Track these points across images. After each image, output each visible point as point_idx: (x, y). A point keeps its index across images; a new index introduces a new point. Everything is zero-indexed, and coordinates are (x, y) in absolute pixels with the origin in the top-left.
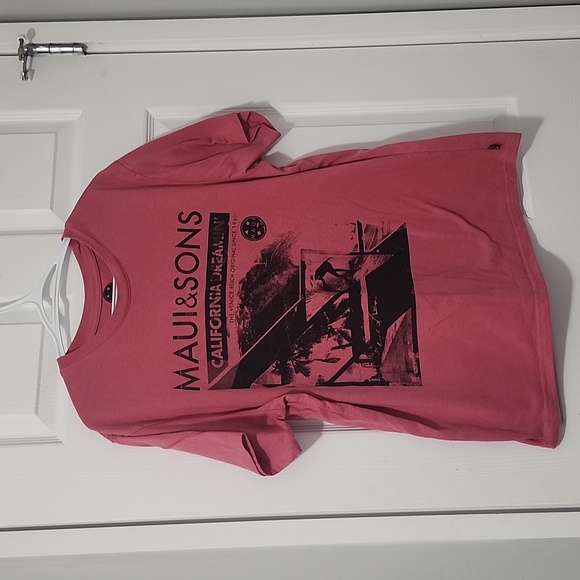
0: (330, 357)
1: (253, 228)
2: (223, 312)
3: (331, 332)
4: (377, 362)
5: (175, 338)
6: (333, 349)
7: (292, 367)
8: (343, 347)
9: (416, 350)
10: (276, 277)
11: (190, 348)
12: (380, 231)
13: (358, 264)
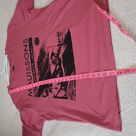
0: (56, 87)
1: (37, 41)
2: (35, 72)
4: (65, 90)
5: (27, 80)
7: (48, 90)
8: (59, 84)
9: (75, 87)
10: (44, 60)
12: (63, 34)
13: (59, 51)
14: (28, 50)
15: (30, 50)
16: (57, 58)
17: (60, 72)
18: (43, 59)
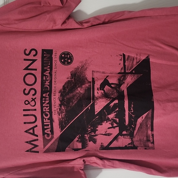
0: (107, 133)
1: (66, 58)
2: (50, 109)
3: (108, 120)
4: (131, 135)
5: (25, 123)
6: (109, 128)
7: (87, 138)
8: (114, 127)
9: (152, 130)
10: (79, 89)
11: (33, 128)
12: (135, 59)
13: (123, 80)
15: (43, 71)
16: (116, 90)
17: (118, 109)
18: (79, 87)
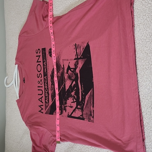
0: (71, 105)
1: (51, 52)
2: (48, 87)
3: (71, 96)
4: (82, 109)
5: (38, 94)
6: (72, 102)
7: (63, 108)
8: (74, 102)
9: (93, 107)
11: (41, 98)
12: (81, 47)
13: (77, 65)
14: (40, 62)
15: (44, 62)
16: (74, 73)
17: (76, 88)
18: (58, 72)
